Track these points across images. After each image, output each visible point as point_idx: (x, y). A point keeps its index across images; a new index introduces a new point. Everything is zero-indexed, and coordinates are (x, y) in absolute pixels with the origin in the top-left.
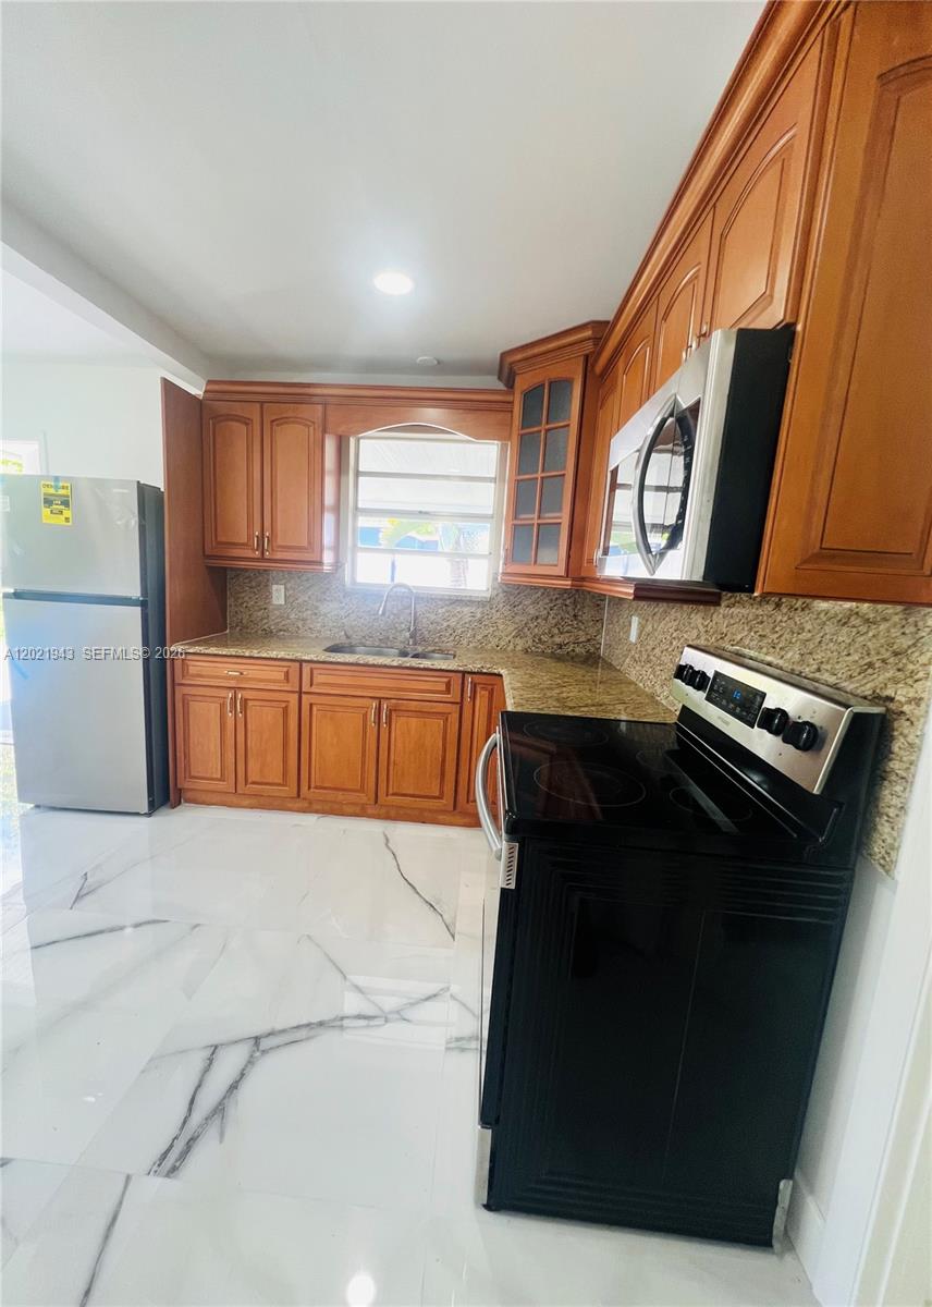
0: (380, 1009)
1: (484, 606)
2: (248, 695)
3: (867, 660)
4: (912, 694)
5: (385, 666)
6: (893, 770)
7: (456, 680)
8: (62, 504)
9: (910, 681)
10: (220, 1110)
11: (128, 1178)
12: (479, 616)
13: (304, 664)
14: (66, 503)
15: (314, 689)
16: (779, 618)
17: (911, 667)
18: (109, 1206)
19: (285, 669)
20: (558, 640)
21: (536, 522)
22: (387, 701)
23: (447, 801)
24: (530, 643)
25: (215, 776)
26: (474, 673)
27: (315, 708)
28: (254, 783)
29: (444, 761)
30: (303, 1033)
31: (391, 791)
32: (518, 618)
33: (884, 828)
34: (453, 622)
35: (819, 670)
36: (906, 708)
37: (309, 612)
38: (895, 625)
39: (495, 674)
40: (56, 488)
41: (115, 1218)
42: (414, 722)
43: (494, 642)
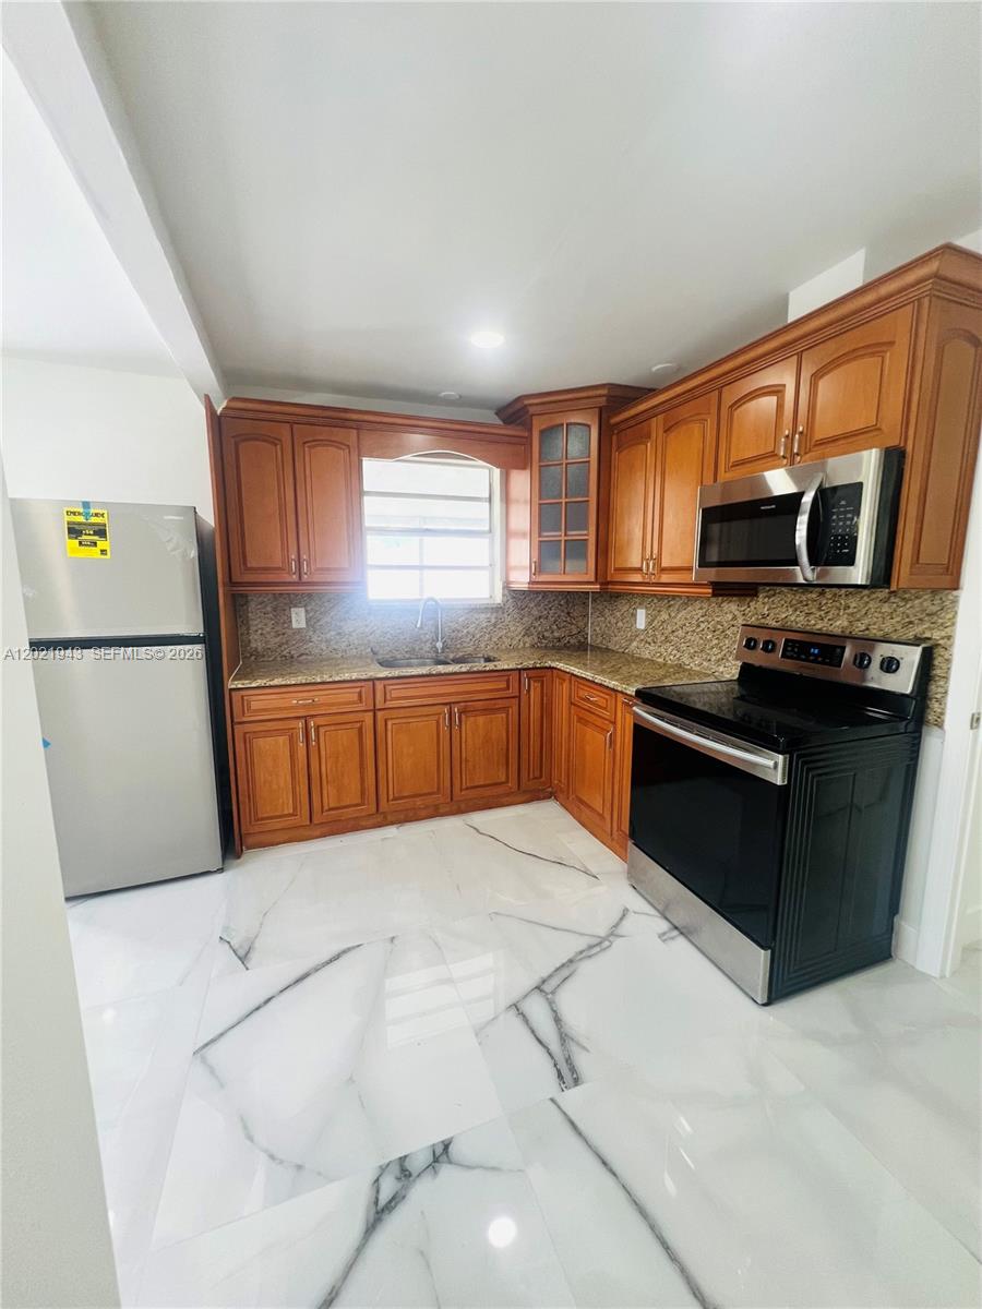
0: (599, 937)
1: (497, 612)
2: (321, 721)
3: (907, 620)
4: (943, 634)
5: (455, 673)
6: (936, 675)
7: (514, 677)
8: (95, 533)
9: (941, 628)
10: (564, 1038)
11: (552, 1100)
12: (493, 621)
13: (377, 683)
14: (101, 533)
15: (389, 704)
16: (824, 602)
17: (940, 621)
18: (559, 1118)
19: (358, 690)
20: (556, 634)
21: (563, 538)
22: (457, 705)
23: (512, 784)
24: (536, 639)
25: (286, 812)
26: (530, 669)
27: (389, 723)
28: (330, 809)
29: (508, 749)
30: (565, 972)
31: (464, 787)
32: (526, 619)
33: (935, 705)
34: (471, 629)
35: (867, 629)
36: (941, 642)
37: (333, 633)
38: (926, 600)
39: (546, 668)
40: (87, 515)
41: (572, 1123)
42: (481, 720)
43: (507, 641)
